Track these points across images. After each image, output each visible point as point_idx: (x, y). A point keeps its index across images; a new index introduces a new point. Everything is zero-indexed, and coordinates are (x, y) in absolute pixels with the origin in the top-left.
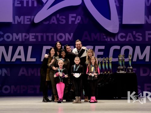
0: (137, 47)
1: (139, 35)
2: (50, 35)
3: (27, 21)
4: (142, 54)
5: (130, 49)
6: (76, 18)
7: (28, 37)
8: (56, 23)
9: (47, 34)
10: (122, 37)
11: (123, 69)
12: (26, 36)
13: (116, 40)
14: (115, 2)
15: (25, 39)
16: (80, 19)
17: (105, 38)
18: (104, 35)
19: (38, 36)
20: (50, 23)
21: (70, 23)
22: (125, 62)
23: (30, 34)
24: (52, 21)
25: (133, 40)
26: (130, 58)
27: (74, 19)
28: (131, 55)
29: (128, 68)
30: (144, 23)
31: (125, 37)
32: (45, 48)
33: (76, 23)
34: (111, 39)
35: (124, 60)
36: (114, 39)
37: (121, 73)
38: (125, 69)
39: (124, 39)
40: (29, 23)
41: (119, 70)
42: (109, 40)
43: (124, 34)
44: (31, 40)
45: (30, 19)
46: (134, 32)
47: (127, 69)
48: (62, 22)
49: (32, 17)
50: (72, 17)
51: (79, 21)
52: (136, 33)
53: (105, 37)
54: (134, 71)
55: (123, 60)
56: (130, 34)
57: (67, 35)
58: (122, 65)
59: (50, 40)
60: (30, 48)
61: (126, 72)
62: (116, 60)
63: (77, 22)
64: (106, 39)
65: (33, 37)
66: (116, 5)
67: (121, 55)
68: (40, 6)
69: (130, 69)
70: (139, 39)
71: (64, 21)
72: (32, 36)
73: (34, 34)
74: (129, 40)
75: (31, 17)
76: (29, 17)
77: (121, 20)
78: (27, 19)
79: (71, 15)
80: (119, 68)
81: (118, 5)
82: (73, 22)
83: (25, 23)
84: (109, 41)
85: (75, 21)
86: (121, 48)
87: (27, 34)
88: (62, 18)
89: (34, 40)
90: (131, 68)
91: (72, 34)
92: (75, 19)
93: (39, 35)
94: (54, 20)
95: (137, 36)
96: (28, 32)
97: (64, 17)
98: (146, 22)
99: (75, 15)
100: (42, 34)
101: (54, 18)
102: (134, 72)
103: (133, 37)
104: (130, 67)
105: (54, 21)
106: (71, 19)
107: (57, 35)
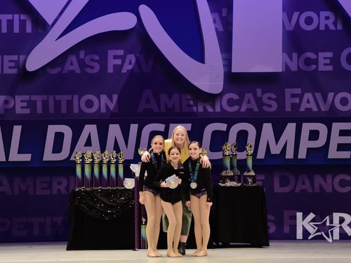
0: (265, 125)
1: (270, 98)
2: (63, 98)
3: (10, 67)
4: (277, 141)
5: (251, 129)
6: (123, 58)
7: (11, 105)
8: (78, 71)
9: (58, 97)
10: (231, 102)
11: (234, 176)
12: (6, 102)
13: (218, 109)
14: (215, 22)
15: (6, 110)
16: (133, 62)
17: (191, 106)
18: (189, 98)
19: (35, 101)
20: (64, 72)
21: (110, 70)
22: (238, 160)
23: (16, 97)
24: (68, 67)
25: (256, 109)
26: (250, 152)
27: (119, 62)
28: (253, 144)
29: (246, 174)
30: (281, 71)
31: (239, 103)
32: (52, 130)
33: (124, 71)
34: (205, 108)
35: (236, 155)
36: (214, 108)
37: (229, 185)
38: (239, 176)
39: (235, 108)
40: (14, 71)
41: (224, 179)
42: (201, 109)
43: (235, 97)
44: (19, 111)
45: (17, 62)
46: (259, 92)
47: (242, 178)
48: (92, 68)
49: (22, 57)
50: (116, 57)
51: (130, 67)
52: (263, 93)
53: (192, 103)
54: (259, 180)
55: (232, 157)
56: (249, 96)
57: (104, 98)
58: (232, 168)
59: (64, 109)
60: (17, 130)
61: (240, 184)
62: (218, 155)
63: (127, 67)
64: (195, 108)
65: (25, 104)
66: (216, 29)
67: (229, 145)
68: (40, 31)
69: (250, 176)
70: (270, 106)
71: (97, 67)
72: (22, 101)
73: (27, 97)
74: (247, 109)
75: (19, 58)
76: (15, 57)
77: (228, 62)
78: (10, 61)
79: (111, 53)
80: (224, 173)
81: (221, 29)
82: (118, 68)
83: (5, 72)
84: (200, 112)
85: (121, 67)
86: (228, 129)
87: (9, 98)
88: (92, 60)
89: (27, 111)
90: (252, 173)
91: (115, 97)
92: (121, 61)
93: (38, 99)
94: (72, 64)
95: (265, 100)
96: (12, 93)
97: (97, 58)
98: (287, 66)
99: (121, 52)
100: (45, 97)
101: (73, 59)
102: (260, 183)
103: (256, 102)
104: (249, 171)
105: (73, 66)
106: (112, 62)
107: (79, 99)
